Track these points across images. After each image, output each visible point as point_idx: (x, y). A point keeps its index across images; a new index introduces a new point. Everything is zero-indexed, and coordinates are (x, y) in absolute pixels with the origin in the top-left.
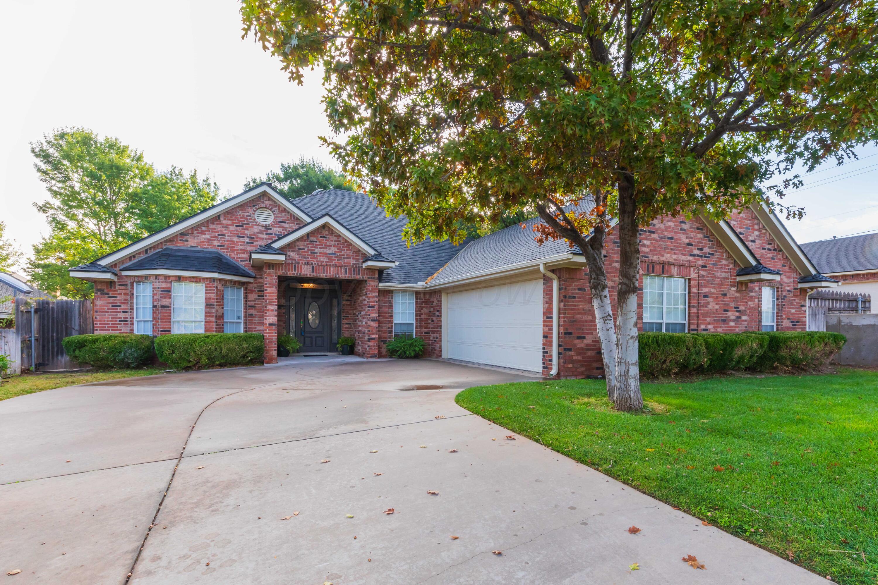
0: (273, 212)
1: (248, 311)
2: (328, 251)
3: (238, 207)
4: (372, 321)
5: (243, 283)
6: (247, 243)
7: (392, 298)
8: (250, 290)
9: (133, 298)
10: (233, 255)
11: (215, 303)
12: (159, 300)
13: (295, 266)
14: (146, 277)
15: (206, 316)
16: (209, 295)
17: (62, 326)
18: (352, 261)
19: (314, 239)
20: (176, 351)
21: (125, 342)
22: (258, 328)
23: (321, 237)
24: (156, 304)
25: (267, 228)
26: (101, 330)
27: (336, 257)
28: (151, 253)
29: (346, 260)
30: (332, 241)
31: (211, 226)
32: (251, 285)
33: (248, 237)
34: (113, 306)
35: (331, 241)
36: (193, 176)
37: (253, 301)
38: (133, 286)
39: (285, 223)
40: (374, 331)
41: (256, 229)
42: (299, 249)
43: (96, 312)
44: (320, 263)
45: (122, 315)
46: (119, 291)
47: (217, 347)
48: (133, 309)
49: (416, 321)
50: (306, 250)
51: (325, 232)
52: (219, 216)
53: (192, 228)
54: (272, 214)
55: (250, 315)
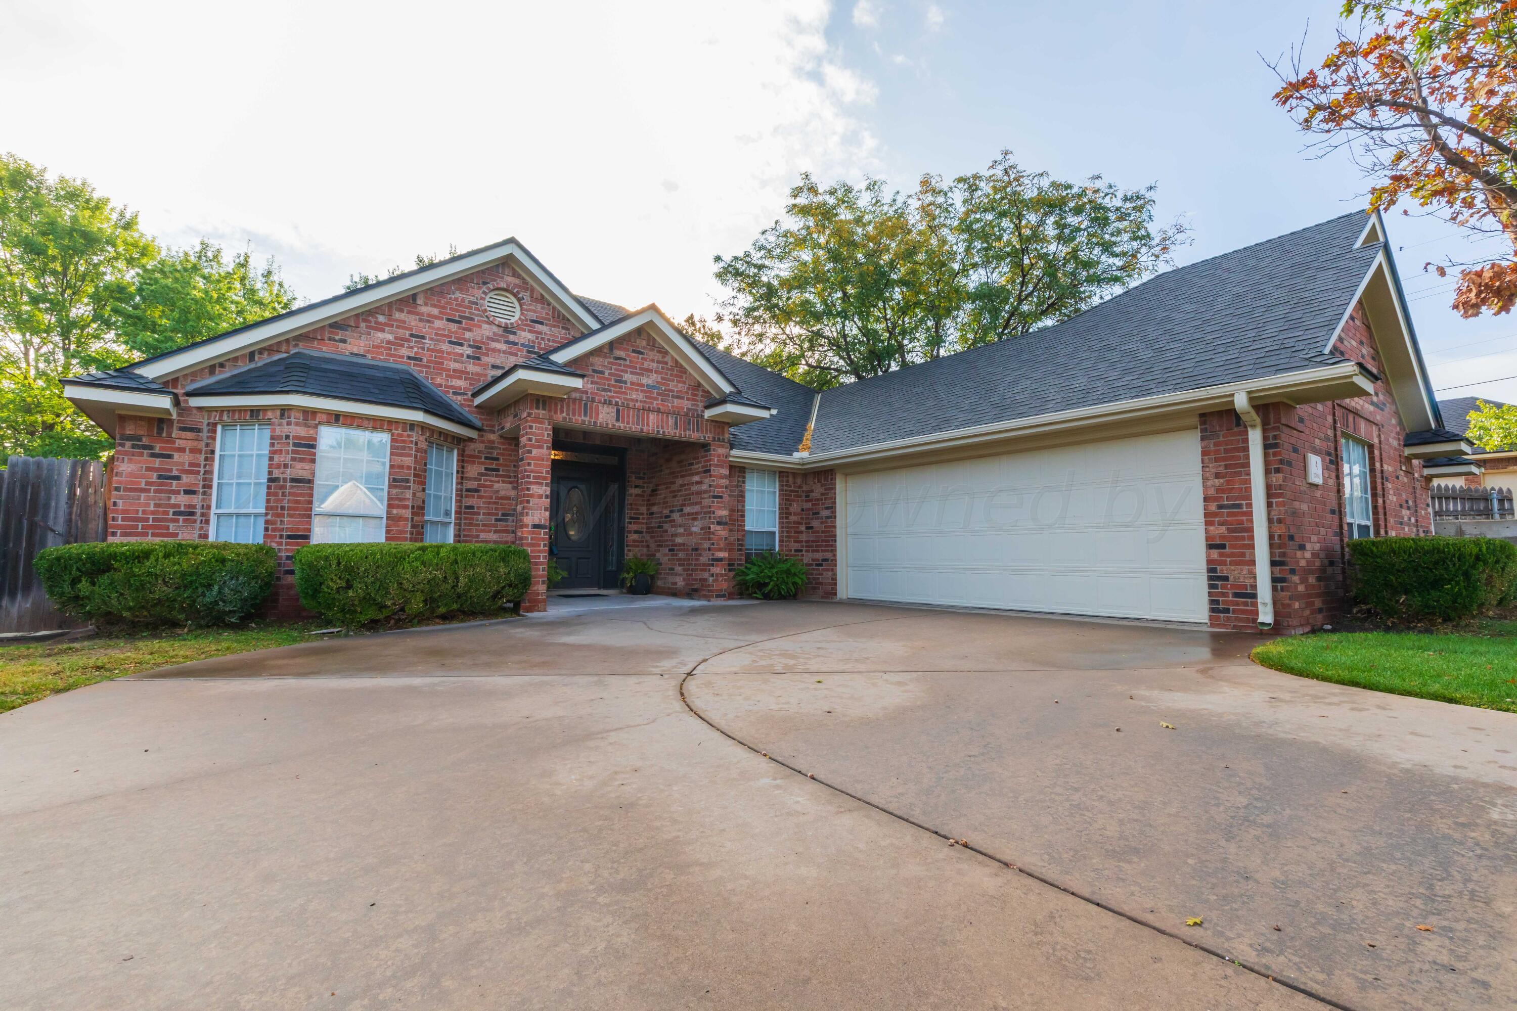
0: (519, 300)
1: (464, 500)
2: (645, 381)
3: (454, 282)
4: (719, 523)
5: (458, 441)
6: (469, 357)
7: (744, 482)
8: (470, 456)
9: (213, 460)
10: (439, 380)
11: (412, 478)
12: (286, 466)
13: (586, 405)
14: (255, 413)
15: (390, 506)
16: (398, 460)
17: (20, 522)
18: (686, 404)
19: (622, 354)
20: (356, 584)
21: (223, 561)
22: (483, 536)
23: (634, 351)
24: (276, 473)
25: (508, 330)
26: (124, 534)
27: (658, 394)
28: (261, 361)
29: (675, 400)
30: (653, 361)
31: (397, 315)
32: (472, 446)
33: (470, 346)
34: (160, 477)
35: (651, 361)
36: (243, 265)
37: (475, 479)
38: (215, 432)
39: (542, 323)
40: (722, 546)
41: (487, 330)
42: (594, 371)
43: (117, 489)
44: (631, 404)
45: (182, 500)
46: (179, 443)
47: (449, 573)
48: (210, 487)
49: (781, 528)
50: (606, 375)
51: (642, 343)
52: (414, 297)
53: (357, 315)
54: (517, 305)
55: (467, 507)
